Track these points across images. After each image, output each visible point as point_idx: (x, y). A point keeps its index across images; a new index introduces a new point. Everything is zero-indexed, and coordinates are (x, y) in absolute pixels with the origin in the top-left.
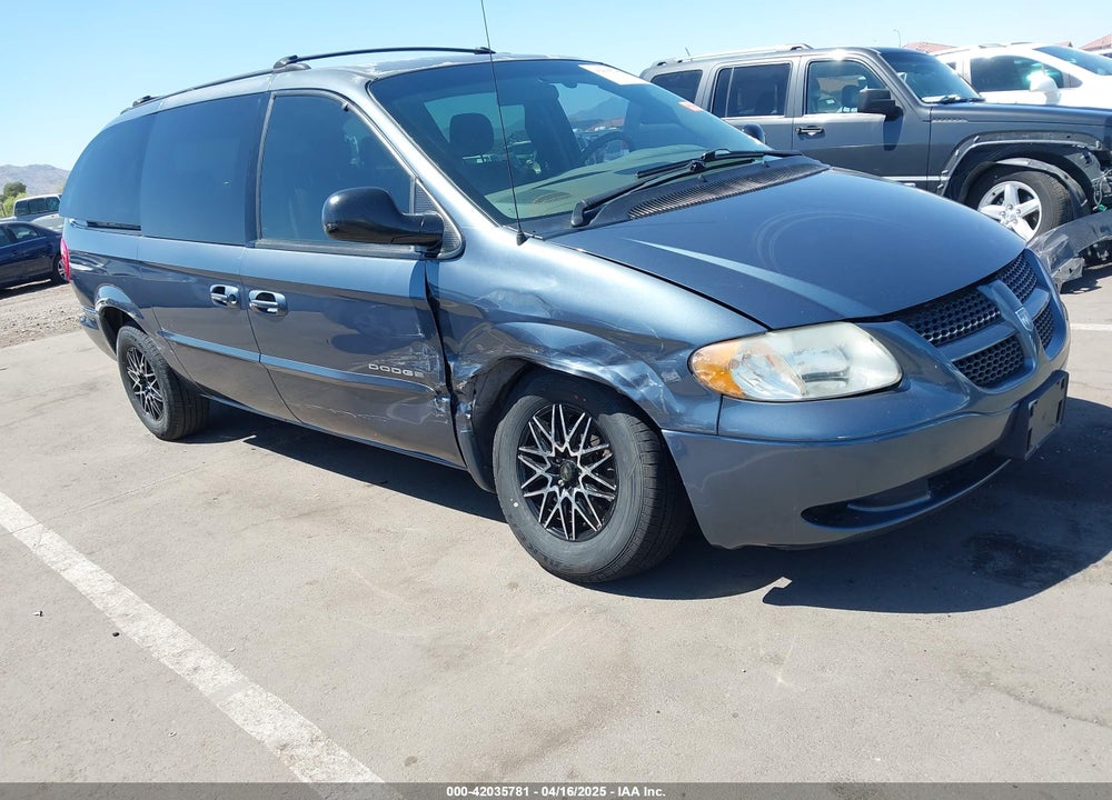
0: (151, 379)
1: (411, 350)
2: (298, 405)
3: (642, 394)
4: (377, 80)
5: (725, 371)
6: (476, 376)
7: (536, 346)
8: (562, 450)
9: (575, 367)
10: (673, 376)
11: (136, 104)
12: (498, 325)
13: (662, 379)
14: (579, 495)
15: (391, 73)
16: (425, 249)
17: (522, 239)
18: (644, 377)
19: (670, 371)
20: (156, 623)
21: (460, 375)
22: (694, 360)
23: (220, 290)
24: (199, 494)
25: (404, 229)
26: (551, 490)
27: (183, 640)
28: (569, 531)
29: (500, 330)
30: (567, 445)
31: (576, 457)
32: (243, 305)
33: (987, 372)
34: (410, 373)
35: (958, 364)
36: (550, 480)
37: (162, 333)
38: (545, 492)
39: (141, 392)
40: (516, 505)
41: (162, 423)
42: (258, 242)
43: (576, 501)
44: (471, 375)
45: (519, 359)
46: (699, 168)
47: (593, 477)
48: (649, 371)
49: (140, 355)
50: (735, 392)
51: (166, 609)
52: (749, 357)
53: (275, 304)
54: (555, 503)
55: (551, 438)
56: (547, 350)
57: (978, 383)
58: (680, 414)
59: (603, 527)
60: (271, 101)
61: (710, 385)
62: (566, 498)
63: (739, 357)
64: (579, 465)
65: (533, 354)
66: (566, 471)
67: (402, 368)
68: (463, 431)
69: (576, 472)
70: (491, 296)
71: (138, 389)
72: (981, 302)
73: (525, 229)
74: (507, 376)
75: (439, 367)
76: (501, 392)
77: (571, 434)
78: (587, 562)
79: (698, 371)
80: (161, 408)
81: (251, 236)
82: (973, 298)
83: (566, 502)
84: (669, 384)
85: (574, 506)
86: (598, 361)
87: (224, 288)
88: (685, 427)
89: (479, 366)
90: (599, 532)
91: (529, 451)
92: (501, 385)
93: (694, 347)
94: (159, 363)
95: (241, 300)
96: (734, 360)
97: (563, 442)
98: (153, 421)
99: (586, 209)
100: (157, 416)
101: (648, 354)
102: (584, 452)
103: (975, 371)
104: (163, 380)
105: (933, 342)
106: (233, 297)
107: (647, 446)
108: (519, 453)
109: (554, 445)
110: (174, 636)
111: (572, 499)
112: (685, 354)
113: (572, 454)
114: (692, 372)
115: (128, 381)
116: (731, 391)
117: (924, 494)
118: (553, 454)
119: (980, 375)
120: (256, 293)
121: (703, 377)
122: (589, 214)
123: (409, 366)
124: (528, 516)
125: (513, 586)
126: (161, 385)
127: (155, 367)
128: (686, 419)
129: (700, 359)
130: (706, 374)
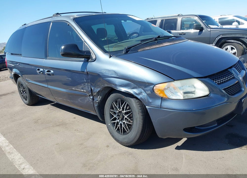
0: (25, 91)
1: (83, 85)
2: (57, 98)
3: (141, 97)
4: (76, 18)
5: (162, 91)
6: (99, 91)
7: (114, 84)
8: (120, 111)
9: (123, 89)
10: (149, 92)
11: (22, 26)
12: (104, 79)
13: (146, 93)
14: (124, 123)
15: (80, 16)
16: (86, 59)
17: (110, 57)
18: (141, 92)
19: (148, 91)
20: (16, 155)
21: (95, 91)
22: (154, 88)
23: (39, 70)
24: (33, 119)
25: (81, 54)
26: (117, 121)
27: (22, 160)
28: (122, 132)
29: (104, 80)
30: (121, 109)
31: (123, 113)
32: (44, 73)
33: (232, 92)
34: (82, 90)
35: (224, 89)
36: (117, 118)
37: (26, 80)
38: (116, 121)
39: (23, 94)
40: (109, 124)
41: (27, 102)
42: (48, 58)
43: (123, 124)
44: (98, 91)
45: (109, 87)
46: (156, 40)
47: (127, 118)
48: (143, 91)
49: (22, 85)
50: (165, 97)
51: (19, 151)
52: (169, 87)
53: (51, 73)
54: (118, 124)
55: (118, 108)
56: (116, 85)
57: (230, 95)
58: (151, 102)
59: (130, 132)
60: (51, 24)
61: (159, 95)
62: (121, 123)
63: (166, 87)
64: (124, 115)
65: (113, 86)
66: (121, 116)
67: (81, 89)
68: (96, 105)
69: (123, 117)
70: (102, 71)
71: (22, 93)
72: (229, 73)
73: (111, 54)
74: (107, 92)
75: (90, 89)
76: (105, 96)
77: (122, 107)
78: (125, 140)
79: (155, 91)
80: (27, 98)
81: (46, 57)
82: (227, 72)
83: (121, 124)
84: (148, 94)
85: (123, 126)
86: (129, 88)
87: (39, 69)
88: (152, 106)
89: (99, 89)
90: (129, 133)
91: (112, 111)
92: (105, 94)
93: (154, 85)
94: (26, 87)
95: (43, 72)
96: (165, 88)
97: (120, 108)
98: (25, 101)
99: (127, 49)
100: (26, 100)
101: (142, 86)
102: (125, 111)
103: (229, 91)
104: (27, 91)
105: (218, 84)
106: (41, 71)
107: (140, 111)
108: (110, 111)
109: (118, 109)
110: (20, 159)
111: (122, 124)
112: (152, 87)
113: (123, 112)
114: (154, 91)
115: (20, 91)
116: (164, 96)
117: (215, 124)
118: (118, 112)
119: (230, 93)
120: (47, 70)
121: (157, 93)
122: (128, 50)
123: (82, 89)
124: (112, 127)
125: (108, 146)
126: (27, 92)
127: (25, 88)
128: (152, 103)
129: (156, 88)
130: (158, 92)
